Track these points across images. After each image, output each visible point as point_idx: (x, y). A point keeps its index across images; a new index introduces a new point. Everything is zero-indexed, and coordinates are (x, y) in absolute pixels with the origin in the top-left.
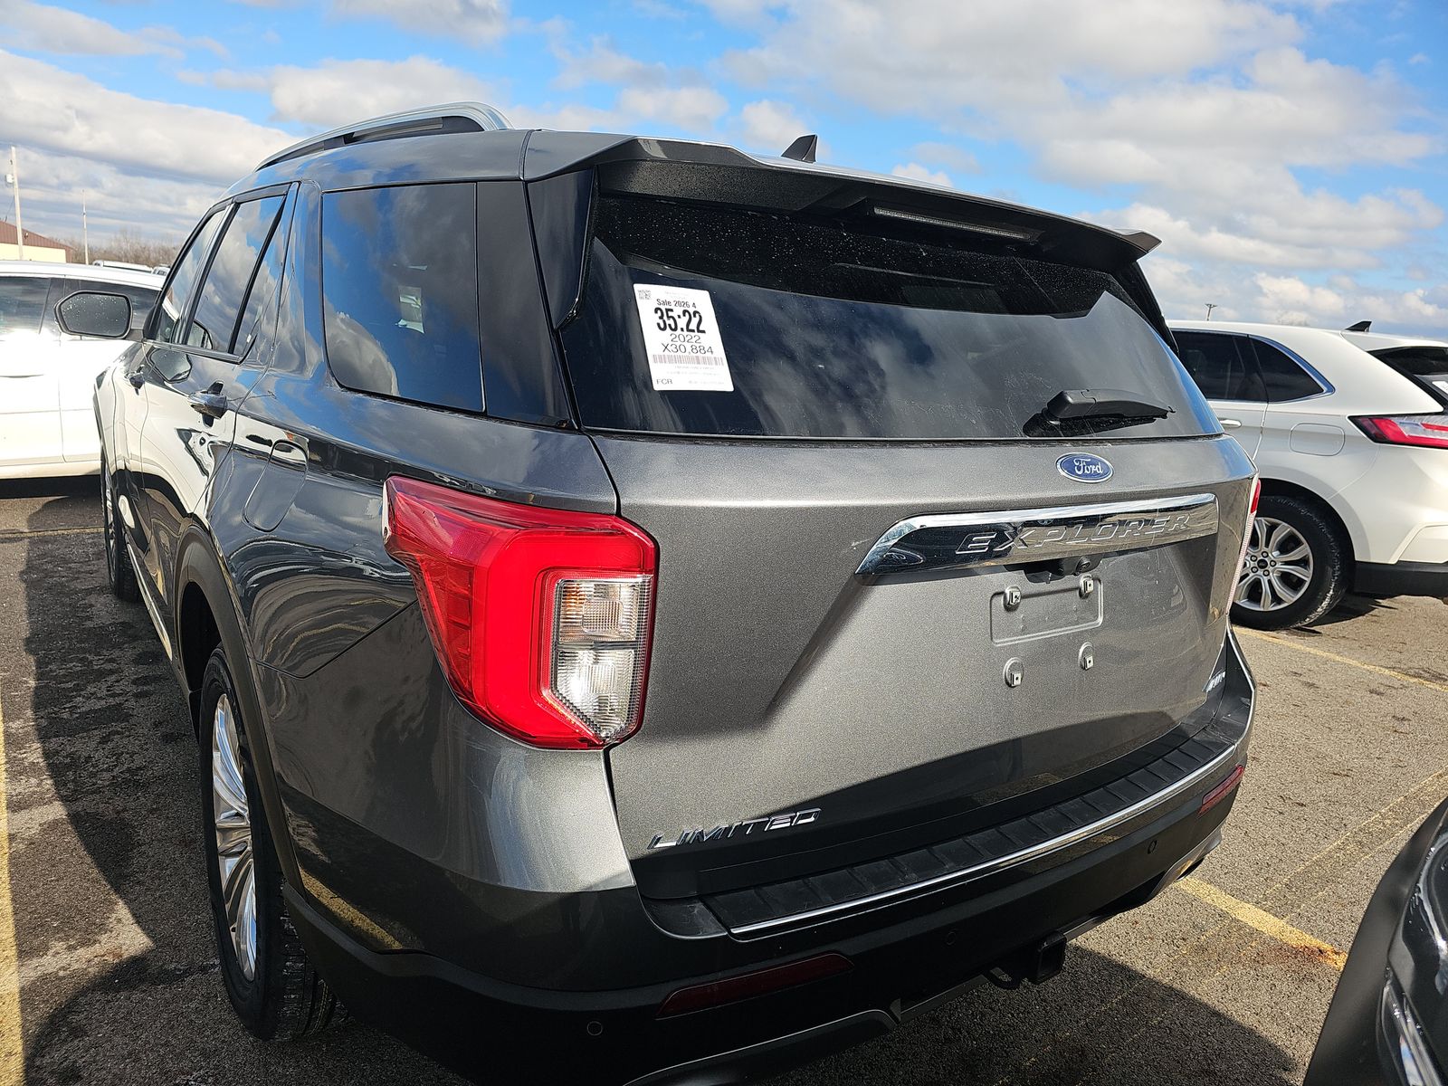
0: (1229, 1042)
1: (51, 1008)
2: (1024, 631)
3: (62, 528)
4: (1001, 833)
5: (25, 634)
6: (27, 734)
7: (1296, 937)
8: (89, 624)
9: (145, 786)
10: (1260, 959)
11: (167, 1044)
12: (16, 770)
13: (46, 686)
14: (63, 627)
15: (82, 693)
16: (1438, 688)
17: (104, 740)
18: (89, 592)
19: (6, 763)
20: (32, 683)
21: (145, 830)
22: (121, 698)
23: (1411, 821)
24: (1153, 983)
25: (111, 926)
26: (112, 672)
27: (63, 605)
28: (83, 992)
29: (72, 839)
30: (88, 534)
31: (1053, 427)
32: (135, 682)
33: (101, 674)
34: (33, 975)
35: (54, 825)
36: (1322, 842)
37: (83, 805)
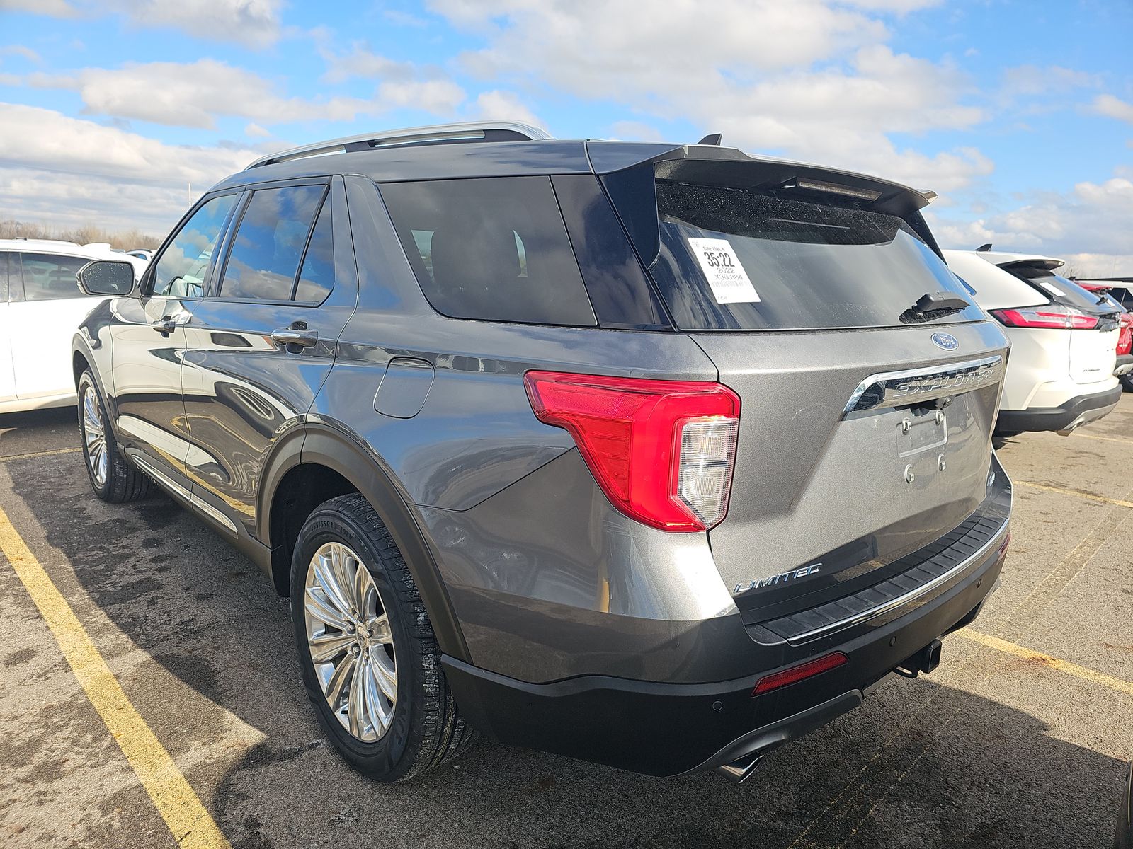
0: (1006, 718)
1: (214, 784)
2: (913, 447)
3: (26, 452)
4: (907, 576)
5: (44, 533)
6: (86, 604)
7: (1025, 652)
8: (90, 522)
9: (199, 632)
10: (1007, 668)
11: (311, 796)
12: (94, 631)
13: (83, 569)
14: (71, 526)
15: (115, 572)
16: (1062, 492)
17: (152, 603)
18: (78, 498)
19: (83, 626)
20: (71, 568)
21: (218, 662)
22: (147, 573)
23: (1073, 576)
24: (948, 689)
25: (228, 727)
26: (130, 555)
27: (61, 510)
28: (232, 771)
29: (164, 673)
30: (51, 455)
31: (920, 318)
32: (152, 560)
33: (122, 558)
34: (188, 765)
35: (144, 666)
36: (1022, 594)
37: (159, 649)
